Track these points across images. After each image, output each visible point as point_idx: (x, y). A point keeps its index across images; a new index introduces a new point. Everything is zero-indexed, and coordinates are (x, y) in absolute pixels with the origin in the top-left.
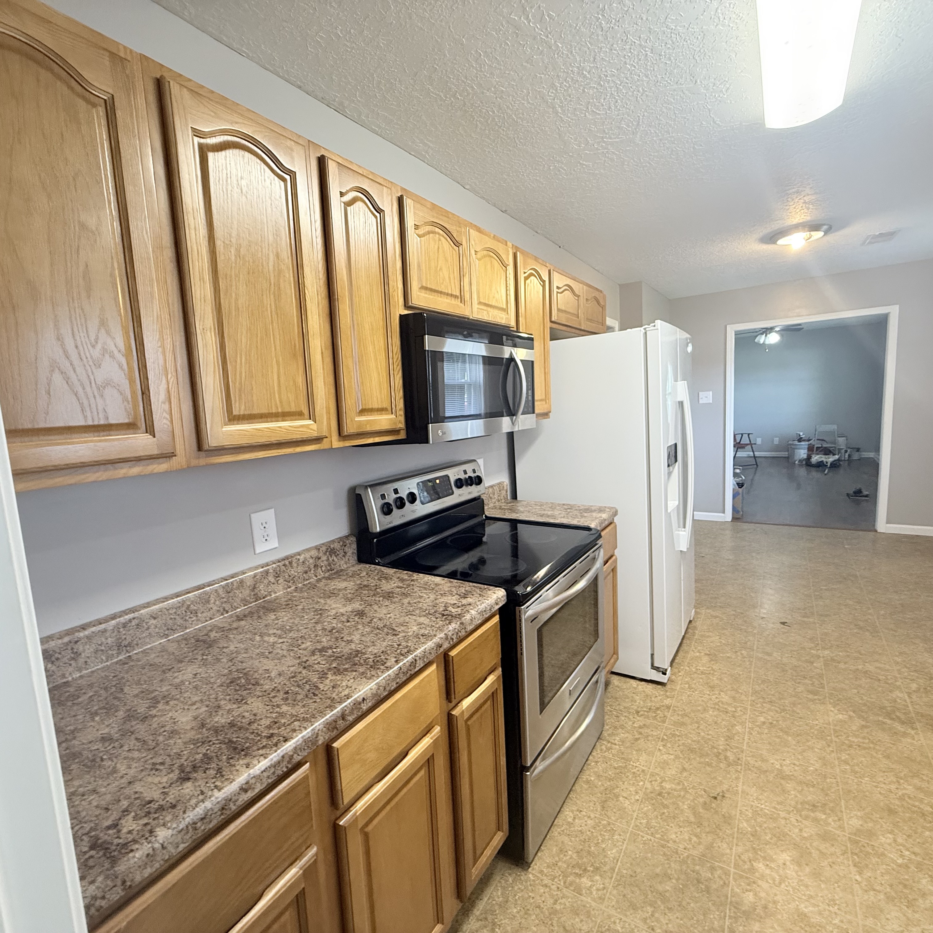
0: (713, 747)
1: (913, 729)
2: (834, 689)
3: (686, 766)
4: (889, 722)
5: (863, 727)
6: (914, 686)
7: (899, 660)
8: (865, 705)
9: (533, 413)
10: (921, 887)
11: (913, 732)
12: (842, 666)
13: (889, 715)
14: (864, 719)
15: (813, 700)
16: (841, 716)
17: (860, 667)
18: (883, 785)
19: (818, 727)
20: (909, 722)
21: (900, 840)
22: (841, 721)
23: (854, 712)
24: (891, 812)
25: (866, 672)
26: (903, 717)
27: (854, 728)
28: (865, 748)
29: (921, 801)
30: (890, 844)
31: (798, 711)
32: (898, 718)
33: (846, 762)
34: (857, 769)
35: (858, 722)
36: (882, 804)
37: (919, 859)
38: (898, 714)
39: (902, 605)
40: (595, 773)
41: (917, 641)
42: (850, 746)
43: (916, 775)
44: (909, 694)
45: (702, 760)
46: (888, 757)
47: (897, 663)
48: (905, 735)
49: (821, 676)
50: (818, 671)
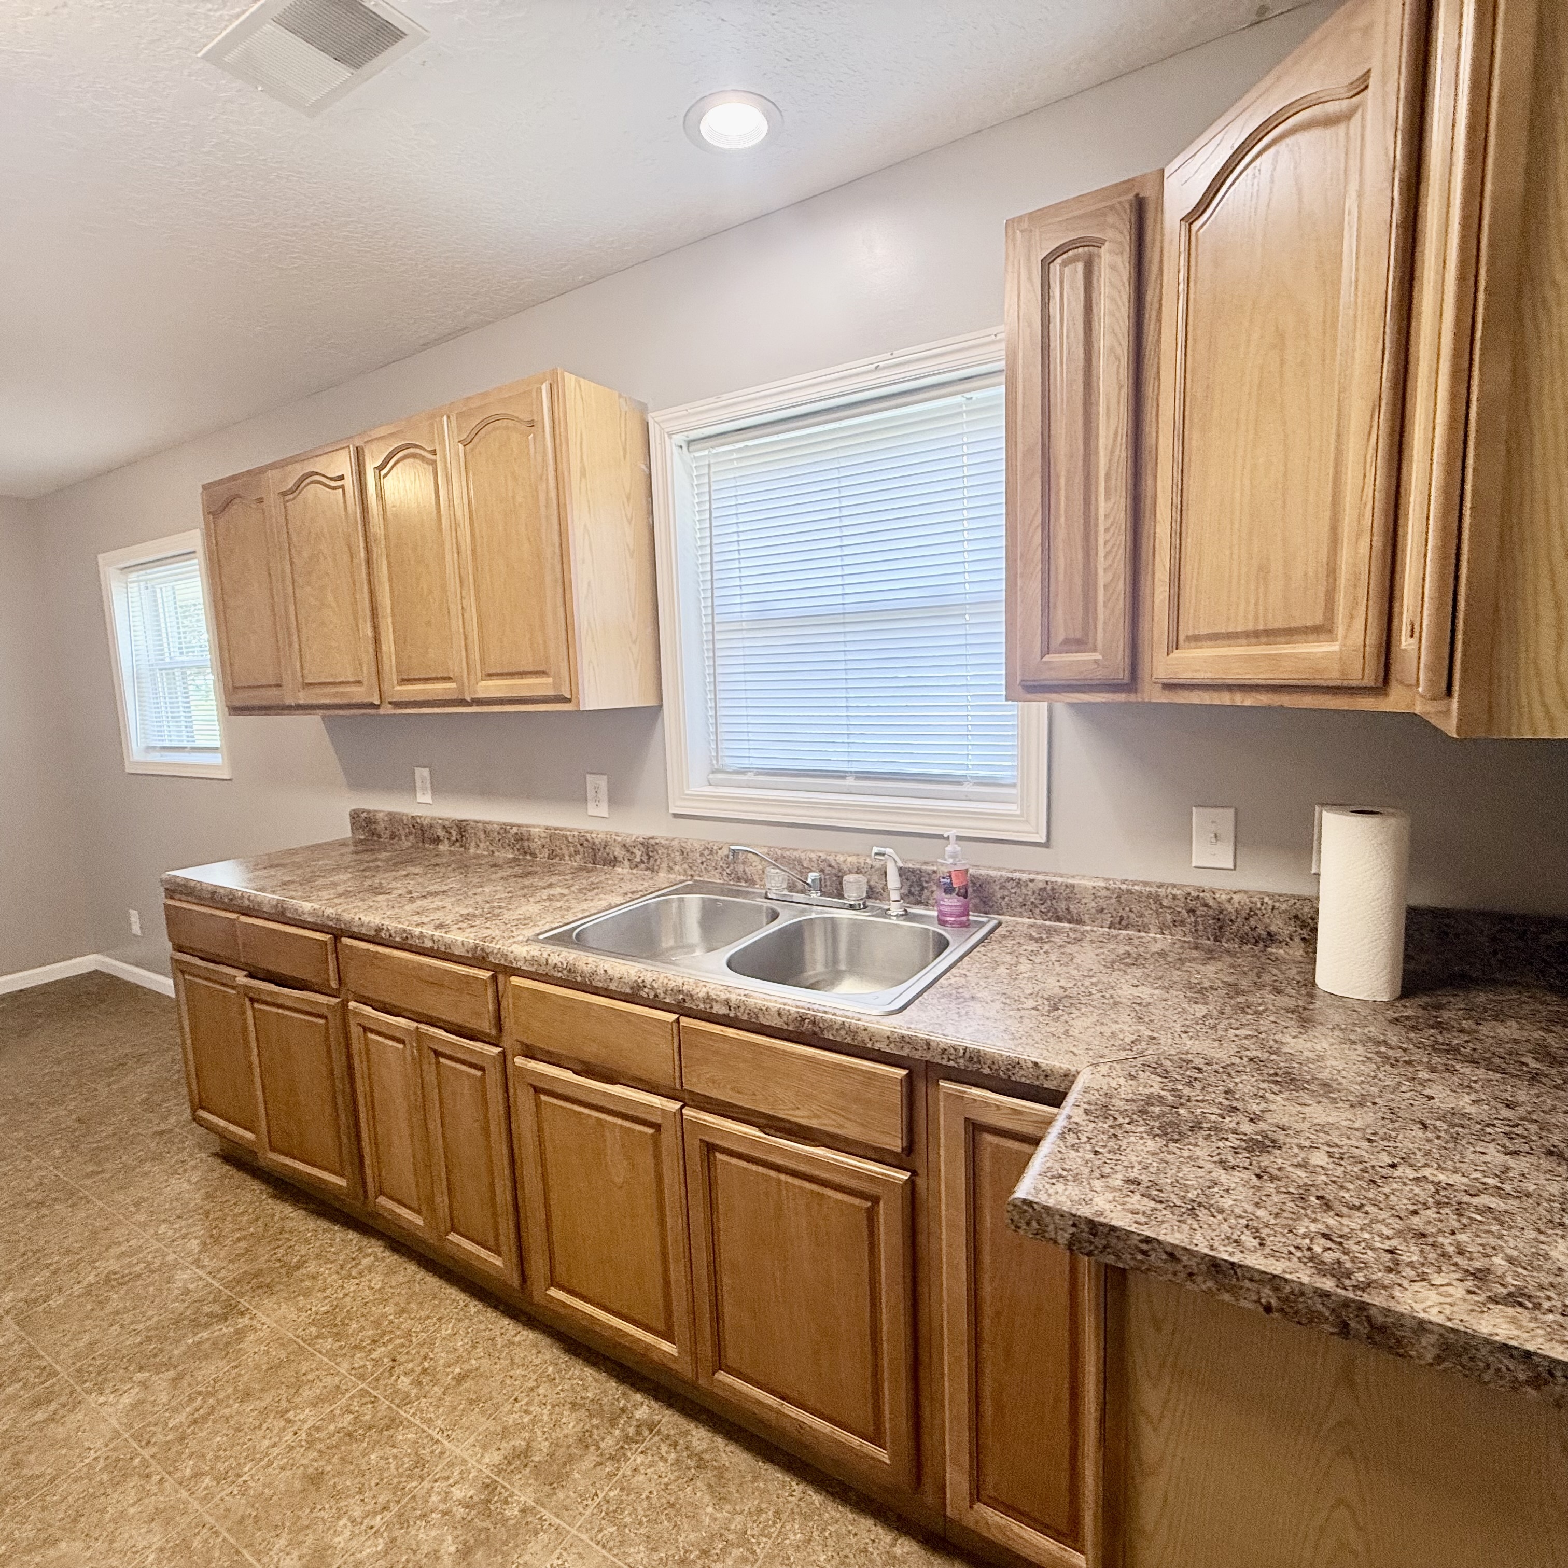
1: (242, 1314)
2: (77, 1356)
4: (205, 1334)
5: (175, 1381)
6: (194, 1244)
7: (142, 1217)
8: (149, 1339)
10: (425, 1549)
11: (246, 1320)
12: (57, 1301)
13: (196, 1324)
14: (167, 1366)
15: (51, 1419)
16: (126, 1400)
17: (91, 1278)
18: (276, 1451)
19: (102, 1463)
20: (230, 1310)
21: (357, 1513)
22: (134, 1406)
23: (141, 1369)
24: (315, 1479)
25: (107, 1280)
26: (217, 1308)
27: (164, 1397)
28: (205, 1418)
29: (332, 1418)
30: (353, 1536)
31: (37, 1470)
32: (210, 1315)
33: (198, 1475)
34: (221, 1467)
35: (161, 1381)
36: (298, 1485)
37: (395, 1509)
38: (207, 1309)
39: (79, 1120)
41: (147, 1166)
42: (182, 1439)
43: (297, 1386)
44: (197, 1263)
46: (247, 1395)
47: (143, 1225)
48: (240, 1334)
49: (30, 1353)
50: (18, 1348)
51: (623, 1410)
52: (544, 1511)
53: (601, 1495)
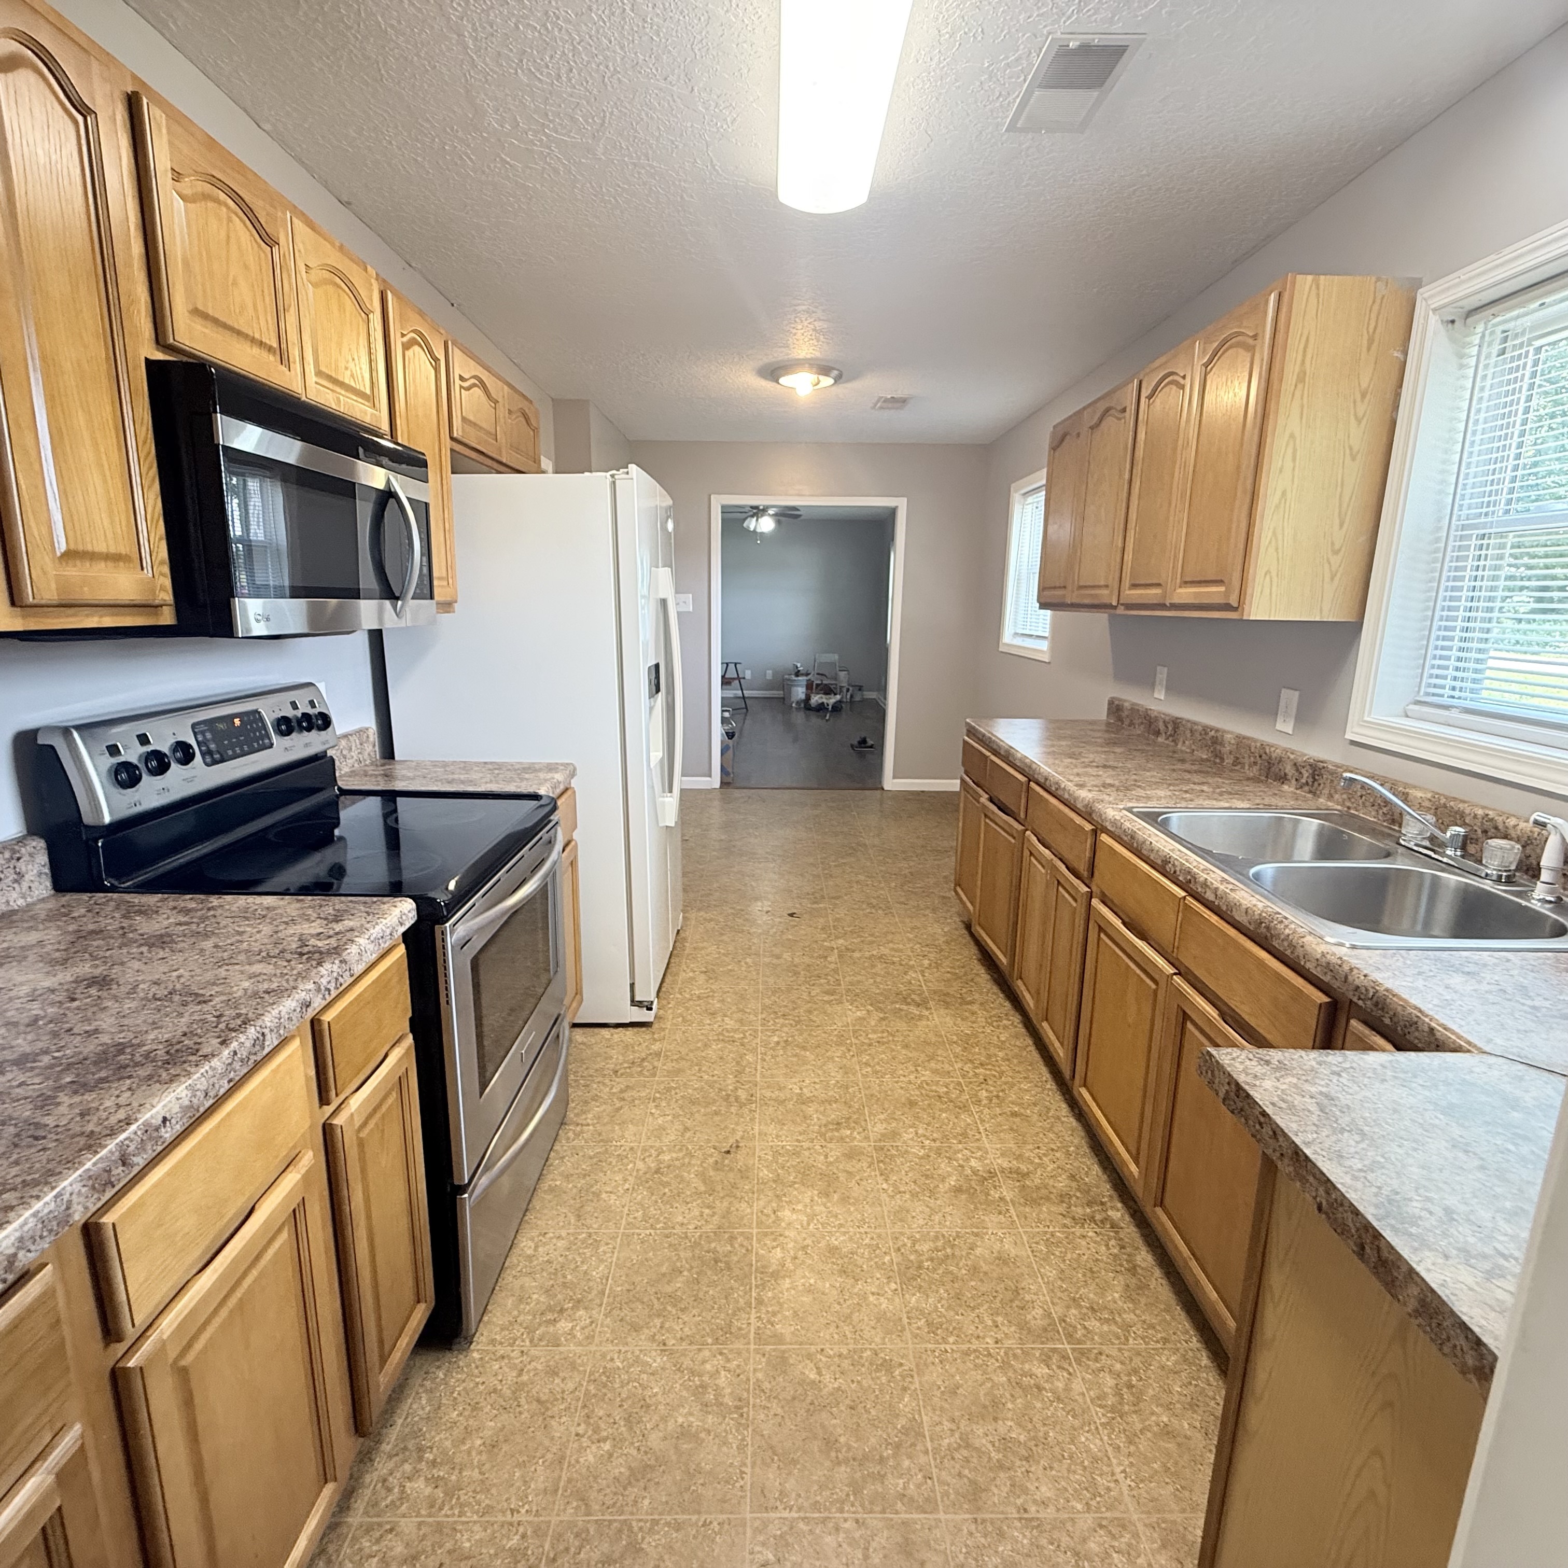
0: (720, 1090)
1: (927, 1009)
2: (851, 984)
3: (689, 1123)
4: (905, 1007)
5: (883, 1019)
6: (926, 962)
7: (911, 936)
8: (881, 994)
9: (432, 598)
10: (940, 1172)
11: (927, 1013)
12: (857, 955)
13: (905, 1001)
14: (881, 1010)
15: (829, 1002)
16: (858, 1013)
17: (875, 953)
18: (902, 1078)
19: (836, 1032)
20: (923, 1003)
21: (921, 1131)
22: (860, 1018)
23: (871, 1005)
24: (912, 1104)
25: (881, 957)
26: (917, 998)
27: (873, 1023)
28: (883, 1044)
29: (937, 1083)
30: (912, 1139)
31: (815, 1019)
32: (913, 1000)
33: (867, 1064)
34: (878, 1068)
35: (877, 1015)
36: (903, 1100)
37: (938, 1144)
38: (913, 996)
39: (911, 873)
40: (561, 1174)
41: (927, 912)
42: (870, 1045)
43: (931, 1058)
44: (922, 972)
45: (708, 1110)
46: (906, 1046)
47: (909, 940)
48: (921, 1017)
49: (836, 971)
50: (833, 966)
51: (1102, 1204)
52: (1011, 1208)
53: (1051, 1229)
